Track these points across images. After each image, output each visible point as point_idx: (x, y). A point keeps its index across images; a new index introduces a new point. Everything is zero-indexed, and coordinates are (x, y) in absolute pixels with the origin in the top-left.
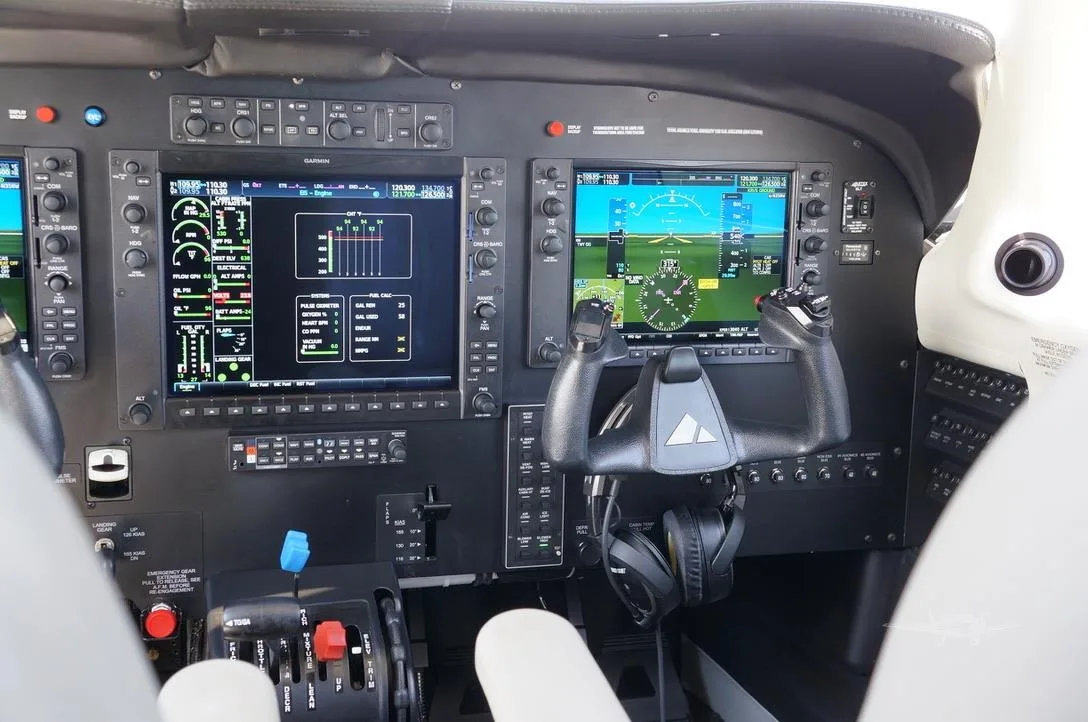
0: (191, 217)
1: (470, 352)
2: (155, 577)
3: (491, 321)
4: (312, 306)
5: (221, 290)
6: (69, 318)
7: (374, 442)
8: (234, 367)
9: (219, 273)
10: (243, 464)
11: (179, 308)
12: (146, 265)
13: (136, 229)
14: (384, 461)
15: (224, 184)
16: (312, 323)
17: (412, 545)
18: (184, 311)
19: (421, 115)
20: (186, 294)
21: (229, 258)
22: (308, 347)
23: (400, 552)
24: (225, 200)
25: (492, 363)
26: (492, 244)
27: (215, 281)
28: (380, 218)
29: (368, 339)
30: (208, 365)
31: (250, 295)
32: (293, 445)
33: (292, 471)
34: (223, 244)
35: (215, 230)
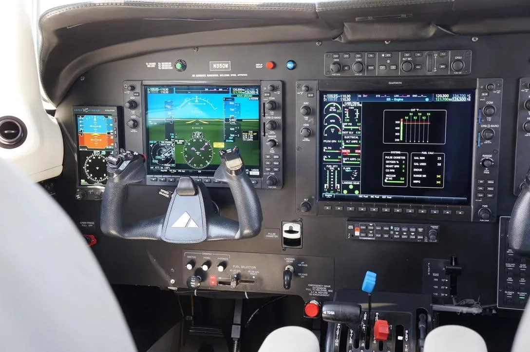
0: (333, 112)
1: (478, 185)
2: (311, 287)
3: (490, 168)
4: (391, 157)
5: (346, 148)
6: (276, 160)
7: (420, 230)
8: (351, 187)
9: (345, 140)
10: (353, 235)
11: (326, 157)
12: (310, 134)
13: (306, 118)
14: (426, 241)
15: (349, 96)
16: (391, 166)
17: (442, 287)
18: (328, 158)
19: (453, 56)
20: (329, 150)
21: (350, 133)
22: (389, 179)
23: (436, 290)
24: (349, 104)
25: (490, 192)
26: (492, 126)
27: (343, 144)
28: (429, 112)
29: (421, 176)
30: (339, 185)
31: (360, 151)
32: (378, 228)
33: (377, 241)
34: (347, 126)
35: (344, 118)
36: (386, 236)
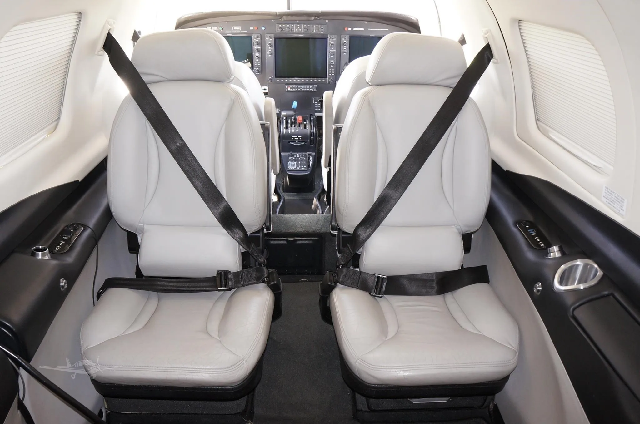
1: (329, 71)
3: (333, 65)
6: (259, 63)
7: (311, 87)
10: (287, 90)
12: (271, 54)
13: (270, 48)
14: (313, 91)
17: (318, 107)
19: (320, 26)
23: (316, 108)
25: (333, 73)
26: (333, 51)
32: (296, 87)
33: (296, 92)
36: (299, 90)
